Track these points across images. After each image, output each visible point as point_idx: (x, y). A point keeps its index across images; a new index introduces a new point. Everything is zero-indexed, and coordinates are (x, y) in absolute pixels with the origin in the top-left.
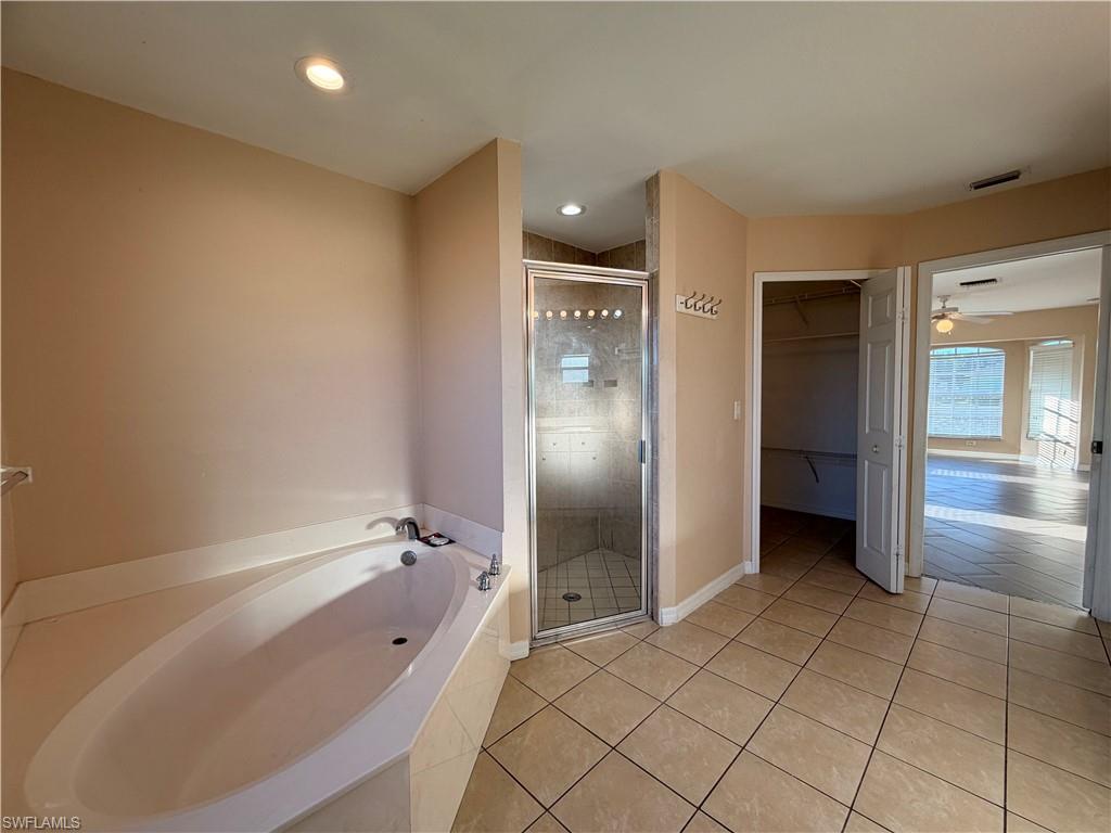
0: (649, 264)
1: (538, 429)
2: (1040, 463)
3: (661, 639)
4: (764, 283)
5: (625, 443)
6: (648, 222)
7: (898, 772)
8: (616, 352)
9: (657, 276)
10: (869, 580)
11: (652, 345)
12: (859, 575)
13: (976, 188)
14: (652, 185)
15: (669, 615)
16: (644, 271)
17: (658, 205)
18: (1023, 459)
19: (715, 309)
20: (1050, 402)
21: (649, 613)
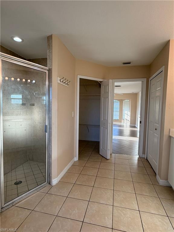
0: (48, 65)
1: (3, 120)
2: (125, 125)
3: (53, 191)
4: (80, 78)
5: (37, 125)
6: (48, 51)
7: (119, 211)
8: (34, 94)
9: (52, 70)
10: (103, 157)
11: (49, 93)
12: (100, 156)
13: (124, 64)
14: (49, 38)
15: (55, 181)
16: (47, 67)
17: (52, 46)
18: (122, 124)
19: (68, 84)
20: (126, 112)
21: (48, 182)
